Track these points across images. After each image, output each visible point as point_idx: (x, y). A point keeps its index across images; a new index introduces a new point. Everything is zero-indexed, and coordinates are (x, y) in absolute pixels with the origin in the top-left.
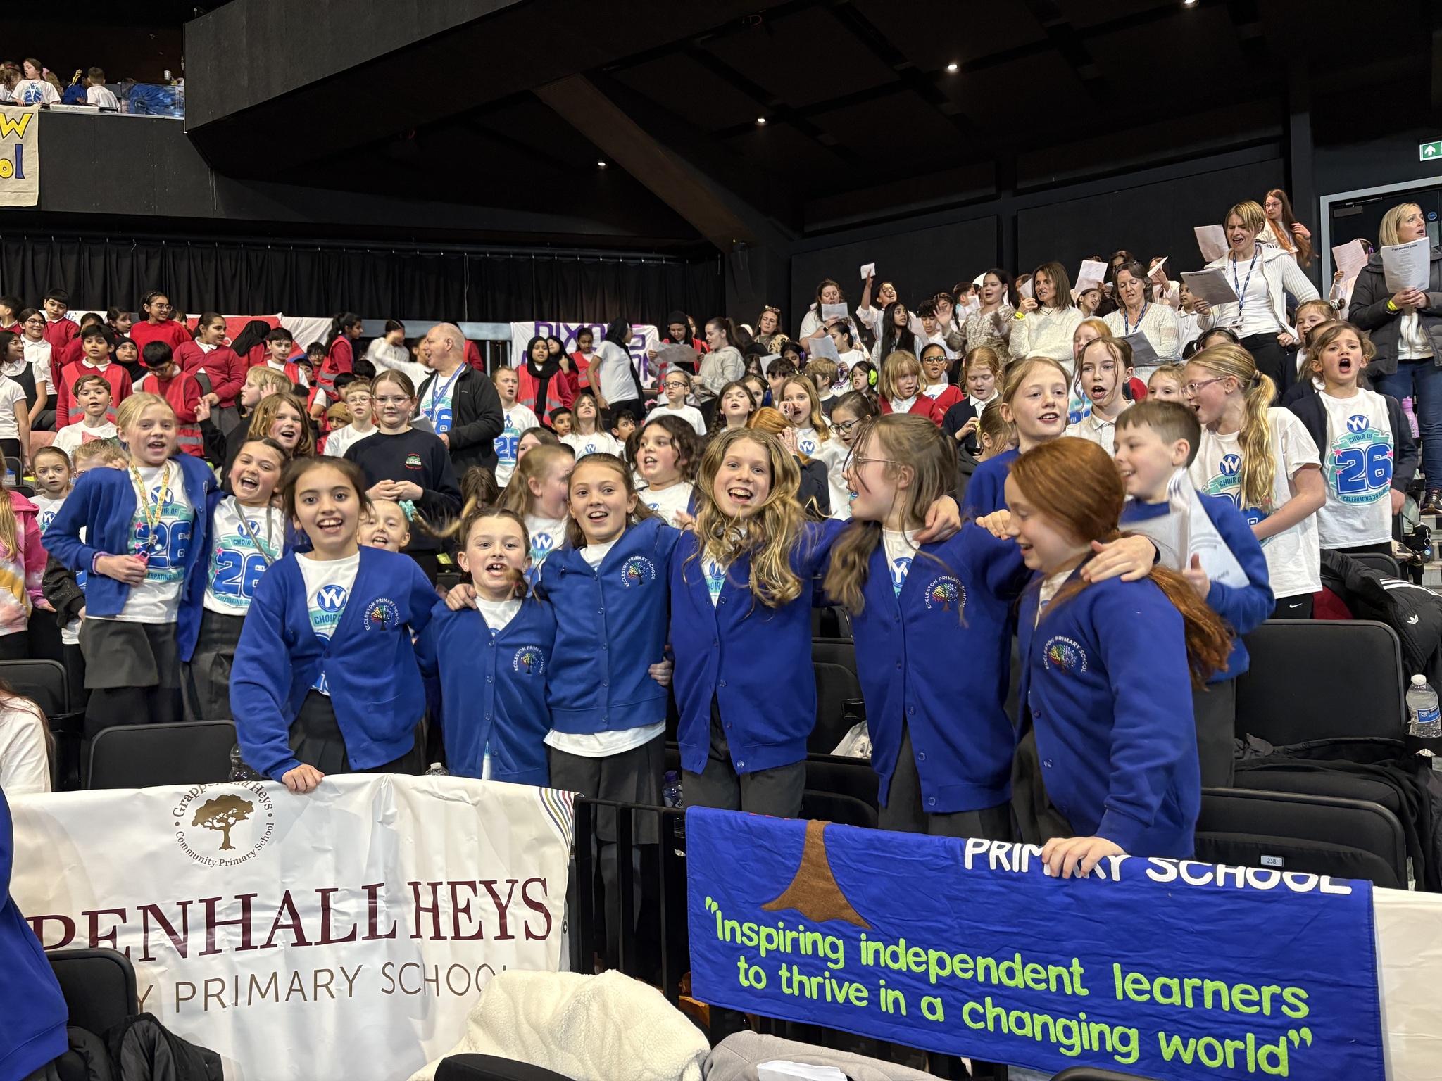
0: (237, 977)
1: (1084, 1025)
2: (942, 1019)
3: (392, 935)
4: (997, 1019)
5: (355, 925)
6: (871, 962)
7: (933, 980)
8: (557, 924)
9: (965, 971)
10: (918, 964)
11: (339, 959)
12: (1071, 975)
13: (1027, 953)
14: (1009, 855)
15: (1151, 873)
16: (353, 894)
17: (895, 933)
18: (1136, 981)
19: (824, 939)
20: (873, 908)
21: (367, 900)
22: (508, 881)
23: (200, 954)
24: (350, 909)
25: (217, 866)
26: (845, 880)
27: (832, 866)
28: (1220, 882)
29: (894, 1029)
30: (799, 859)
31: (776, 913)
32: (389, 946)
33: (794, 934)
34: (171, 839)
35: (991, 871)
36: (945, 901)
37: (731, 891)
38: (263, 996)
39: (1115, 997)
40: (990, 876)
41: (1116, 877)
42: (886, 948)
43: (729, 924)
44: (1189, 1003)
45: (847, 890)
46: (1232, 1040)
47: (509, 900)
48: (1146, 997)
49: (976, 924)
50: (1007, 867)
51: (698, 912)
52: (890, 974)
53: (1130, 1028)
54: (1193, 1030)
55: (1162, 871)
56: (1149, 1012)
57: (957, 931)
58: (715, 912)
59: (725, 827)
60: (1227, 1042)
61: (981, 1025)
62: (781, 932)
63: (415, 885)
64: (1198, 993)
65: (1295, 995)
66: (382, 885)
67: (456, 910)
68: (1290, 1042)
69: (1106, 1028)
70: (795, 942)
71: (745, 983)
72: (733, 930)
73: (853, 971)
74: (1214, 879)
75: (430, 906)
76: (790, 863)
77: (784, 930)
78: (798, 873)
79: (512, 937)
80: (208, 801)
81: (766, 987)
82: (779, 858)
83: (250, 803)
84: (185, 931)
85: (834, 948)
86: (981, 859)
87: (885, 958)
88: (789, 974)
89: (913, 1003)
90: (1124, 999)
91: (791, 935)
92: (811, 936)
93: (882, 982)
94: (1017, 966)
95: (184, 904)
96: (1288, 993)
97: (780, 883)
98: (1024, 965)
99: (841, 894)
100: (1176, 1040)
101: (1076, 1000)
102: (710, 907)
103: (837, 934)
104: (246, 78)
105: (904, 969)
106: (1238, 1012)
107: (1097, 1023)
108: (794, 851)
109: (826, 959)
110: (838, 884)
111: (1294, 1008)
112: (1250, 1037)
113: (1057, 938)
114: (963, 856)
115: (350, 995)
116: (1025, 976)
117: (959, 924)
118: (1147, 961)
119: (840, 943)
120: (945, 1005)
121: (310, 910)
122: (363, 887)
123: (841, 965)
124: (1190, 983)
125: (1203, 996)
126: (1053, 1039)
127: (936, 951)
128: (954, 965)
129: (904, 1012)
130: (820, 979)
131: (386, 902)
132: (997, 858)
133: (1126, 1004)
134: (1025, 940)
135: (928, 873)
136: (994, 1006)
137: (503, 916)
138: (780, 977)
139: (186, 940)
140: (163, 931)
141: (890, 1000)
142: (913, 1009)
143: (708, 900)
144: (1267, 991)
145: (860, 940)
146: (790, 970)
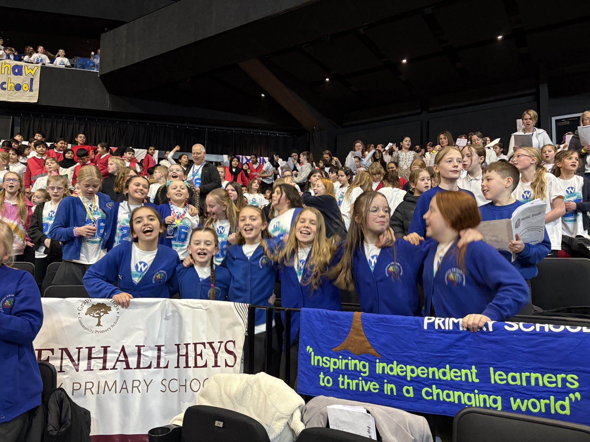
0: (99, 382)
1: (477, 395)
2: (412, 396)
3: (167, 367)
4: (438, 395)
5: (151, 362)
6: (381, 372)
7: (409, 379)
8: (239, 360)
9: (423, 374)
10: (402, 372)
11: (143, 376)
12: (471, 373)
13: (451, 364)
14: (444, 323)
15: (506, 327)
16: (151, 349)
17: (392, 359)
18: (500, 375)
19: (360, 363)
20: (382, 348)
21: (157, 352)
22: (219, 342)
23: (84, 371)
24: (149, 354)
25: (94, 334)
26: (370, 336)
27: (365, 330)
28: (538, 329)
29: (390, 402)
30: (350, 328)
31: (338, 352)
32: (165, 372)
33: (346, 361)
34: (77, 320)
35: (436, 330)
36: (414, 344)
37: (319, 343)
38: (110, 390)
39: (491, 382)
40: (435, 332)
41: (491, 330)
42: (388, 365)
43: (317, 358)
44: (524, 384)
45: (371, 341)
46: (544, 399)
47: (219, 350)
48: (505, 382)
49: (428, 353)
50: (443, 328)
51: (303, 353)
52: (390, 377)
53: (497, 396)
54: (526, 396)
55: (512, 326)
56: (507, 388)
57: (420, 357)
58: (311, 352)
59: (318, 315)
60: (542, 400)
61: (430, 398)
62: (340, 360)
63: (178, 345)
64: (528, 379)
65: (572, 378)
66: (164, 345)
67: (196, 355)
68: (570, 399)
69: (486, 396)
70: (347, 365)
71: (322, 384)
72: (318, 360)
73: (373, 376)
74: (535, 329)
75: (185, 354)
76: (346, 329)
77: (342, 359)
78: (349, 334)
79: (220, 366)
80: (93, 305)
81: (332, 385)
82: (341, 327)
83: (110, 307)
84: (79, 360)
85: (364, 366)
86: (431, 325)
87: (387, 370)
88: (343, 379)
89: (399, 389)
90: (495, 383)
91: (344, 361)
92: (354, 362)
93: (386, 381)
94: (447, 370)
95: (79, 349)
96: (569, 377)
97: (342, 339)
98: (450, 370)
99: (368, 342)
100: (518, 400)
101: (473, 384)
102: (309, 350)
103: (366, 360)
104: (124, 55)
105: (396, 374)
106: (546, 387)
107: (482, 394)
108: (348, 324)
109: (361, 371)
110: (367, 338)
111: (572, 384)
112: (552, 398)
113: (465, 357)
114: (423, 323)
115: (147, 392)
116: (451, 374)
117: (420, 353)
118: (505, 366)
119: (367, 364)
120: (414, 390)
121: (132, 354)
122: (156, 346)
123: (367, 374)
124: (524, 375)
125: (530, 380)
126: (463, 402)
127: (410, 366)
128: (418, 371)
129: (395, 394)
130: (357, 381)
131: (165, 353)
132: (439, 324)
133: (495, 385)
134: (451, 359)
135: (407, 332)
136: (437, 389)
137: (216, 357)
138: (339, 381)
139: (78, 364)
140: (69, 360)
141: (389, 388)
142: (399, 392)
143: (308, 347)
144: (560, 377)
145: (376, 363)
146: (343, 377)
